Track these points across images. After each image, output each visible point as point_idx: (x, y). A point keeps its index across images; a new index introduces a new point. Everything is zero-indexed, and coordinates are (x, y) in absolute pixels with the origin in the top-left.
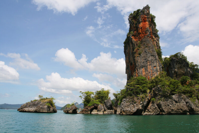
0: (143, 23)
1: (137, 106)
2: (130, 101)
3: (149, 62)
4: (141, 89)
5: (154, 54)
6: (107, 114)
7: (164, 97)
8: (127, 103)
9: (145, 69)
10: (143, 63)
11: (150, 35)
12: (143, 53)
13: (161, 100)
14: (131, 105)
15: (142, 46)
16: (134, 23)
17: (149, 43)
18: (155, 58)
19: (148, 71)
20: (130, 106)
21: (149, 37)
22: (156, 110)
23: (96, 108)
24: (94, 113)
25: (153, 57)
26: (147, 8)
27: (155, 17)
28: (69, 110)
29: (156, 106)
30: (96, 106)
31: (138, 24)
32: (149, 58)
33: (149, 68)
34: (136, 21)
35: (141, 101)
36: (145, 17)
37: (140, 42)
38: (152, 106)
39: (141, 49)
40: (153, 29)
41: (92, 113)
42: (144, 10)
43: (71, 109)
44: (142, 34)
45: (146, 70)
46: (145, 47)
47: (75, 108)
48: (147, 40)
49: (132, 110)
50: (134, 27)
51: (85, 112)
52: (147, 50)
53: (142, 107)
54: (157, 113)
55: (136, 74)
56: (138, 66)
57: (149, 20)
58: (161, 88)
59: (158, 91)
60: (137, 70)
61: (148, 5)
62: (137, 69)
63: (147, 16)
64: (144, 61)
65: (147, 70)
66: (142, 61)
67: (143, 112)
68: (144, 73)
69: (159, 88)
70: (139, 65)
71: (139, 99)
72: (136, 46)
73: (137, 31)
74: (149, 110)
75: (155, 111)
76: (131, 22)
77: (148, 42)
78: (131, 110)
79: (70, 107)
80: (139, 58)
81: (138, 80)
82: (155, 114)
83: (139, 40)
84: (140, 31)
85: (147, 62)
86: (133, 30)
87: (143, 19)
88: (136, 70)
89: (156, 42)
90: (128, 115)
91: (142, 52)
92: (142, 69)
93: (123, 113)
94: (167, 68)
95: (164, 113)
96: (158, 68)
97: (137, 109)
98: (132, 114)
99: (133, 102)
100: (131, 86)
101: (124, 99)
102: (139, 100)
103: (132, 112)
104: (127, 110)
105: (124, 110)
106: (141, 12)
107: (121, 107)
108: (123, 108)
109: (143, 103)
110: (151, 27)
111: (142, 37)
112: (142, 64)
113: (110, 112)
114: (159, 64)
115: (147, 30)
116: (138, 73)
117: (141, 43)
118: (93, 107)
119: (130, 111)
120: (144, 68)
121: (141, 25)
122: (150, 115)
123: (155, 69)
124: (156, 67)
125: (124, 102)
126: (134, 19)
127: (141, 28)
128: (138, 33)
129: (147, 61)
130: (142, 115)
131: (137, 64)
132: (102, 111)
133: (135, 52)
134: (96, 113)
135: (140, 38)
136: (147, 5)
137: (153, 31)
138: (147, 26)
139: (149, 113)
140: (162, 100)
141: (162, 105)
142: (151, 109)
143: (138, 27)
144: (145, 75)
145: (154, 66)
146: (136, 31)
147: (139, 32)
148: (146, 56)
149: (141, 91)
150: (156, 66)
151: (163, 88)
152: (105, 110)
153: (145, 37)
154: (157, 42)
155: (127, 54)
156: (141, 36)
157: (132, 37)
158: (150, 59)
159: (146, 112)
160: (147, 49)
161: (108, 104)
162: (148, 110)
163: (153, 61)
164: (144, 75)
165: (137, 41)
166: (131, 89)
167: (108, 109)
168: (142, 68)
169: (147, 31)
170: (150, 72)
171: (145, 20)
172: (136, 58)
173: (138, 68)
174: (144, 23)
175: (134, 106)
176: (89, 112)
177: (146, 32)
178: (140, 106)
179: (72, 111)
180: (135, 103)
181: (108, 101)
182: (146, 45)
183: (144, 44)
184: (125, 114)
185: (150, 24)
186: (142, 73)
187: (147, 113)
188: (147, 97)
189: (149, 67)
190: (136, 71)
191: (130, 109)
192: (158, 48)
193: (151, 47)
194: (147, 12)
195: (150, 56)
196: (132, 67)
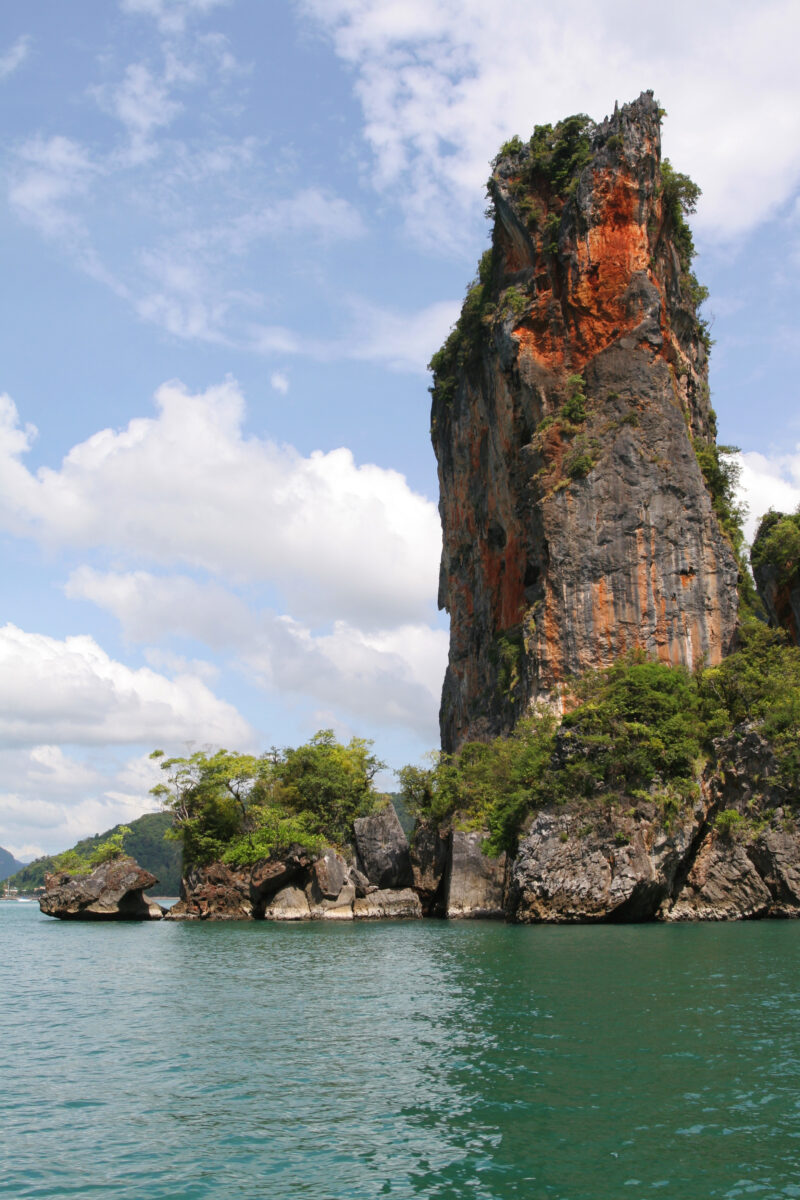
0: (608, 230)
1: (637, 860)
2: (581, 826)
3: (647, 539)
4: (657, 752)
5: (687, 482)
6: (374, 917)
7: (788, 802)
8: (563, 841)
9: (615, 589)
10: (601, 543)
11: (655, 332)
12: (605, 466)
13: (773, 825)
14: (597, 855)
15: (593, 414)
16: (533, 223)
17: (652, 393)
18: (689, 512)
19: (634, 604)
20: (587, 860)
21: (652, 345)
22: (748, 889)
23: (300, 875)
24: (291, 914)
25: (673, 500)
26: (644, 114)
27: (693, 192)
28: (94, 892)
29: (749, 864)
30: (304, 862)
31: (572, 235)
32: (646, 507)
33: (648, 580)
34: (550, 208)
35: (656, 830)
36: (626, 190)
37: (578, 378)
38: (721, 859)
39: (584, 435)
40: (675, 280)
41: (276, 911)
42: (622, 130)
43: (103, 890)
44: (598, 319)
45: (623, 594)
46: (622, 424)
47: (135, 877)
48: (633, 365)
49: (601, 889)
50: (535, 258)
51: (220, 910)
52: (636, 443)
53: (665, 868)
54: (750, 908)
55: (546, 623)
56: (562, 563)
57: (652, 212)
58: (771, 743)
59: (745, 762)
60: (557, 593)
61: (650, 94)
62: (551, 584)
63: (641, 182)
64: (611, 524)
65: (629, 595)
66: (597, 526)
67: (667, 903)
68: (605, 620)
69: (752, 740)
70: (567, 555)
71: (648, 819)
72: (545, 407)
73: (560, 293)
74: (704, 889)
75: (738, 893)
76: (510, 213)
77: (644, 387)
78: (595, 890)
79: (98, 876)
80: (572, 502)
81: (630, 684)
82: (742, 912)
83: (568, 363)
84: (582, 295)
85: (629, 538)
86: (522, 278)
87: (613, 205)
88: (549, 593)
89: (690, 383)
90: (573, 922)
91: (594, 459)
92: (596, 586)
93: (541, 910)
94: (780, 592)
95: (790, 909)
96: (711, 582)
97: (634, 883)
98: (602, 913)
99: (609, 838)
100: (586, 730)
101: (545, 817)
102: (643, 821)
103: (604, 905)
104: (570, 892)
105: (545, 893)
106: (600, 141)
107: (523, 870)
108: (539, 879)
109: (670, 843)
110: (662, 262)
111: (598, 344)
112: (596, 550)
113: (398, 903)
114: (717, 557)
115: (635, 289)
116: (559, 619)
117: (586, 389)
118: (281, 867)
119: (589, 894)
120: (607, 581)
121: (590, 247)
122: (706, 919)
123: (686, 588)
124: (694, 578)
125: (545, 839)
126: (531, 193)
127: (593, 272)
128: (567, 307)
129: (631, 528)
130: (660, 920)
131: (553, 549)
132: (344, 898)
133: (544, 457)
134: (304, 911)
135: (580, 348)
136: (642, 94)
137: (675, 294)
138: (639, 259)
139: (703, 911)
140: (781, 823)
141: (779, 858)
142: (711, 884)
143: (569, 257)
144: (613, 634)
145: (684, 572)
146: (549, 293)
147: (578, 301)
148: (629, 493)
149: (659, 764)
150: (692, 572)
151: (788, 740)
152: (360, 894)
153: (623, 342)
154: (697, 379)
155: (454, 452)
156: (592, 329)
157: (517, 336)
158: (652, 516)
159: (684, 899)
160: (632, 440)
161: (384, 849)
162: (697, 889)
163: (671, 532)
164: (608, 633)
165: (557, 371)
166: (586, 750)
167: (382, 887)
168: (595, 578)
169: (633, 296)
170: (648, 614)
171: (623, 209)
172: (551, 505)
173: (559, 581)
174: (617, 234)
175: (613, 865)
176: (247, 910)
177: (627, 302)
178: (654, 860)
179: (120, 904)
180: (620, 843)
181: (382, 825)
182: (627, 408)
183: (610, 399)
184: (553, 915)
185: (654, 239)
186: (590, 619)
187: (688, 909)
188: (691, 801)
189: (641, 571)
190: (550, 600)
191: (586, 884)
192: (701, 424)
193: (666, 422)
194: (646, 148)
195: (651, 494)
196: (503, 565)
